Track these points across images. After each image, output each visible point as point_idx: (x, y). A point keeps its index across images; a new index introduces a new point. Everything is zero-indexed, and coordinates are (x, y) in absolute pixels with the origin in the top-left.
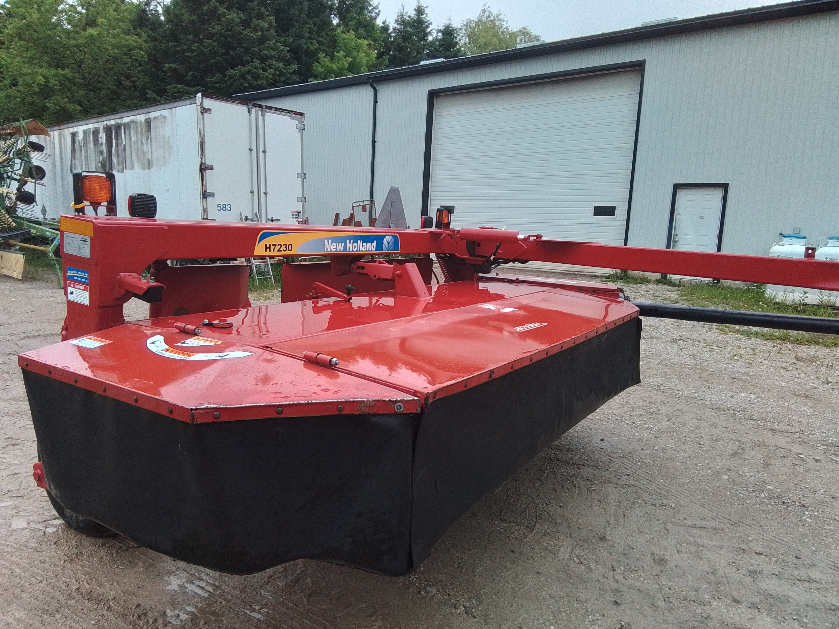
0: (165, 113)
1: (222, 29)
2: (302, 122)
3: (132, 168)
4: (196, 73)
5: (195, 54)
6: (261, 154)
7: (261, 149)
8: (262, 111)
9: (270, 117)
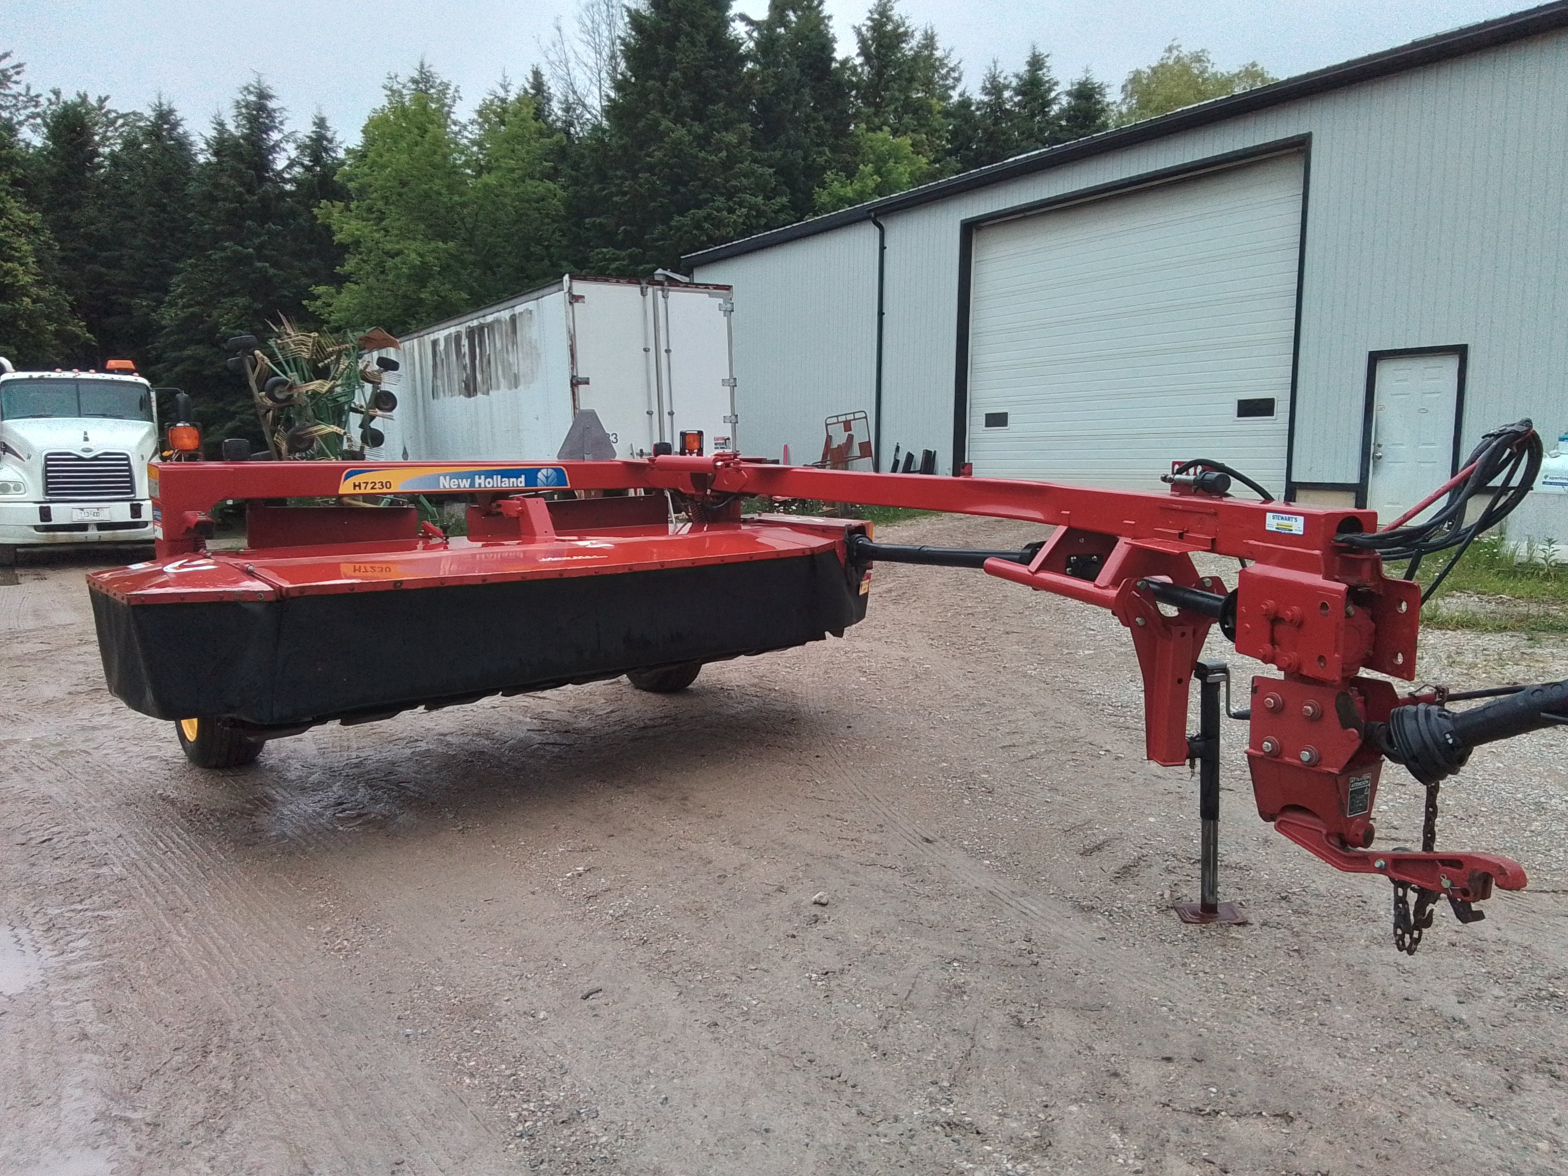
0: (531, 305)
1: (665, 156)
2: (728, 300)
3: (498, 388)
4: (629, 228)
5: (627, 198)
6: (663, 355)
7: (663, 347)
8: (663, 290)
9: (677, 297)
